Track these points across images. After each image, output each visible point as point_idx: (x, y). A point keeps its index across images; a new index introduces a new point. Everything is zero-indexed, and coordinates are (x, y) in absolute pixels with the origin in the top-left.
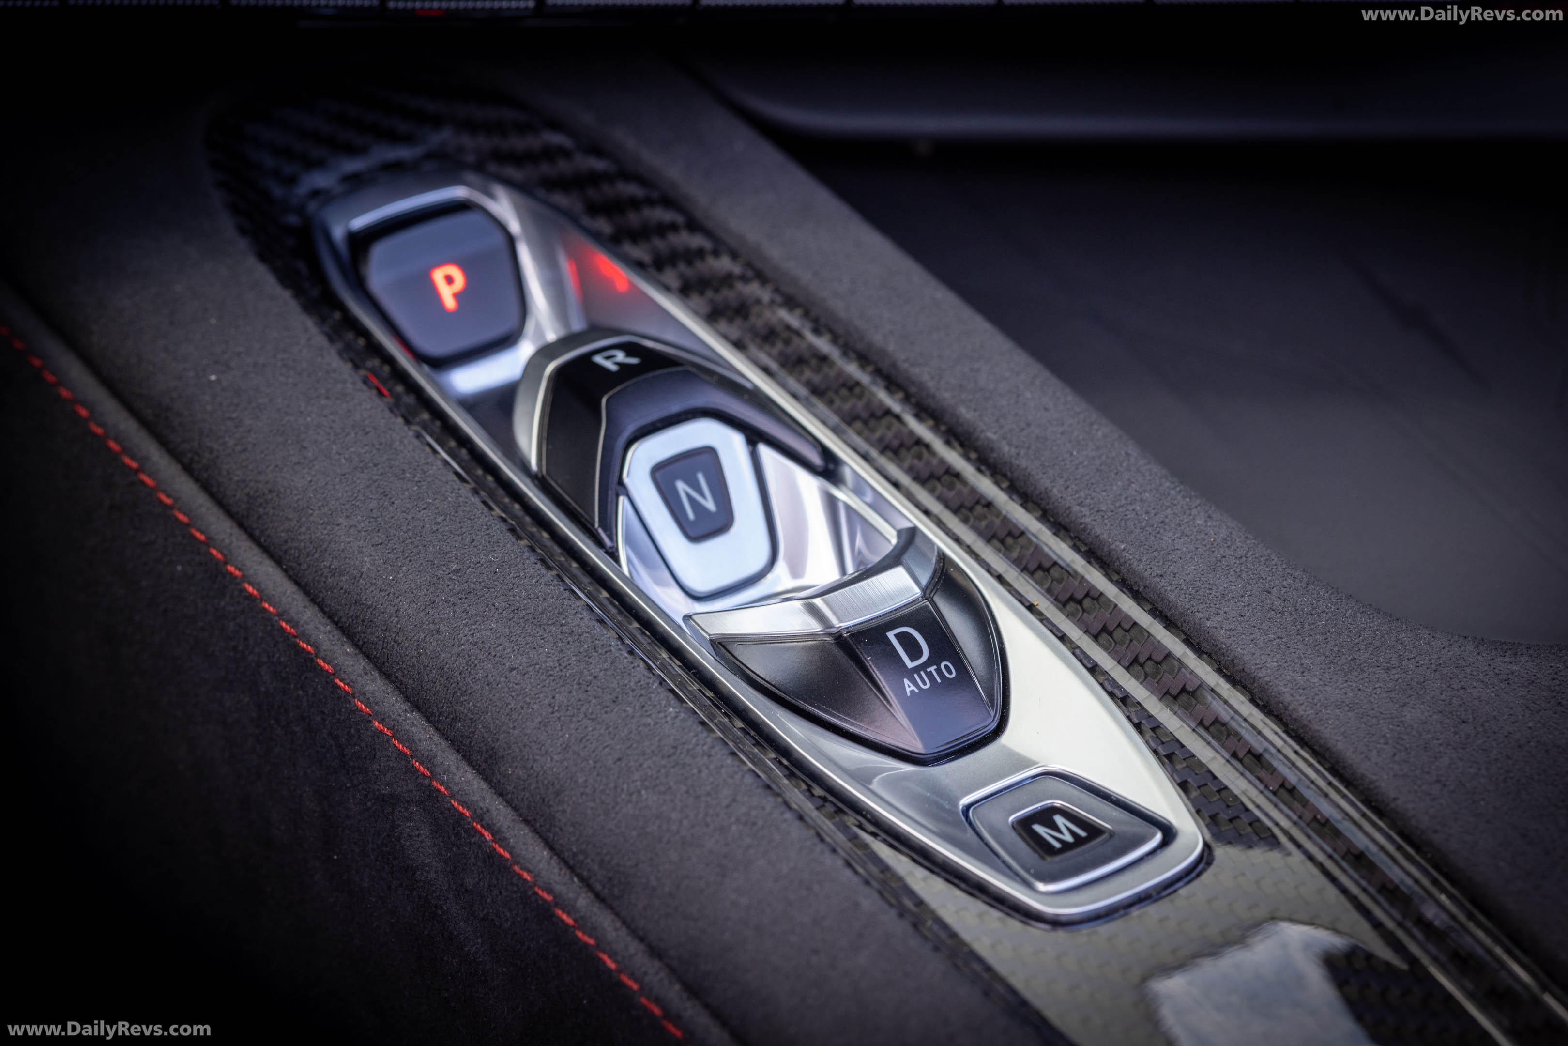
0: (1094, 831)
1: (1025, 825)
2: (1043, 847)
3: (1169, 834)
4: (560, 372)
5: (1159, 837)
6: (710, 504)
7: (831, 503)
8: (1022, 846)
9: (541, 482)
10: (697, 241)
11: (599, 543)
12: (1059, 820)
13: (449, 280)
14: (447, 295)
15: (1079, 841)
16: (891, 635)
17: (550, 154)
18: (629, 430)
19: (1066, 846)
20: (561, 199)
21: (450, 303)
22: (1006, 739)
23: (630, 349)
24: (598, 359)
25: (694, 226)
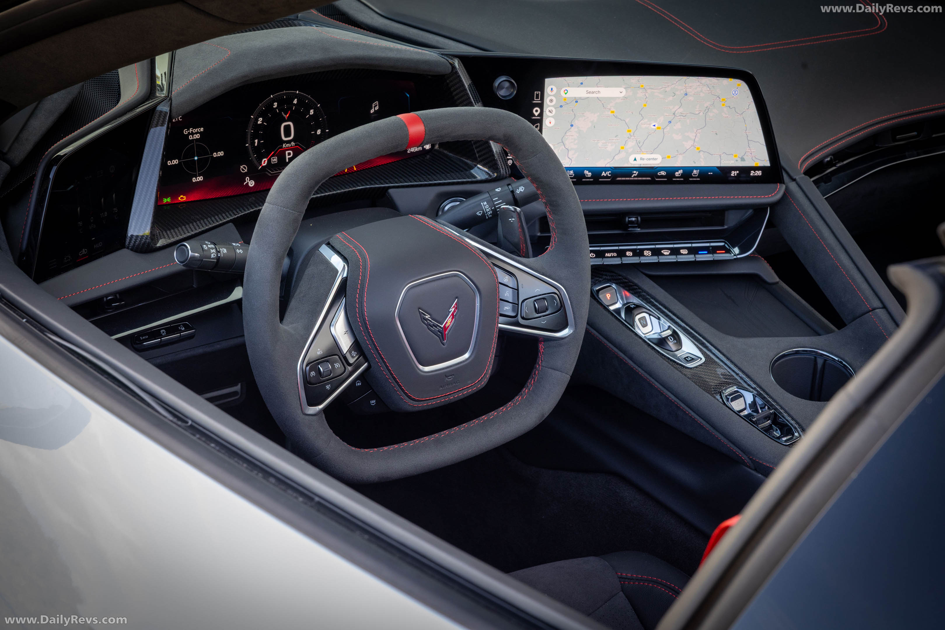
0: (693, 359)
1: (685, 358)
2: (687, 360)
3: (701, 359)
4: (626, 307)
5: (700, 359)
6: (645, 323)
7: (659, 323)
8: (685, 360)
9: (625, 321)
10: (640, 290)
11: (633, 328)
12: (689, 358)
13: (608, 296)
14: (608, 297)
15: (691, 360)
16: (669, 338)
17: (620, 279)
18: (636, 314)
19: (690, 360)
20: (621, 285)
21: (609, 299)
22: (682, 349)
23: (634, 305)
24: (631, 306)
25: (640, 288)
